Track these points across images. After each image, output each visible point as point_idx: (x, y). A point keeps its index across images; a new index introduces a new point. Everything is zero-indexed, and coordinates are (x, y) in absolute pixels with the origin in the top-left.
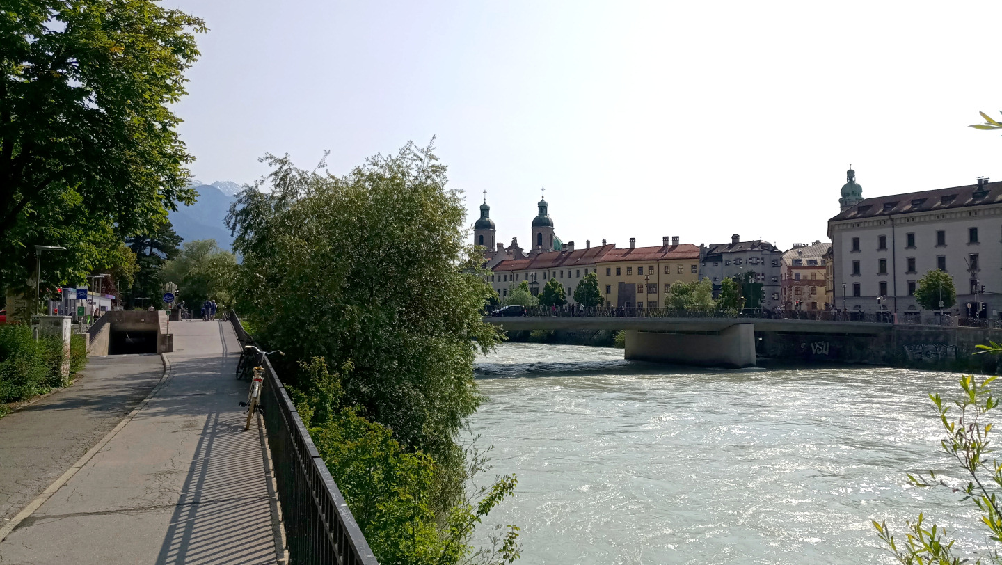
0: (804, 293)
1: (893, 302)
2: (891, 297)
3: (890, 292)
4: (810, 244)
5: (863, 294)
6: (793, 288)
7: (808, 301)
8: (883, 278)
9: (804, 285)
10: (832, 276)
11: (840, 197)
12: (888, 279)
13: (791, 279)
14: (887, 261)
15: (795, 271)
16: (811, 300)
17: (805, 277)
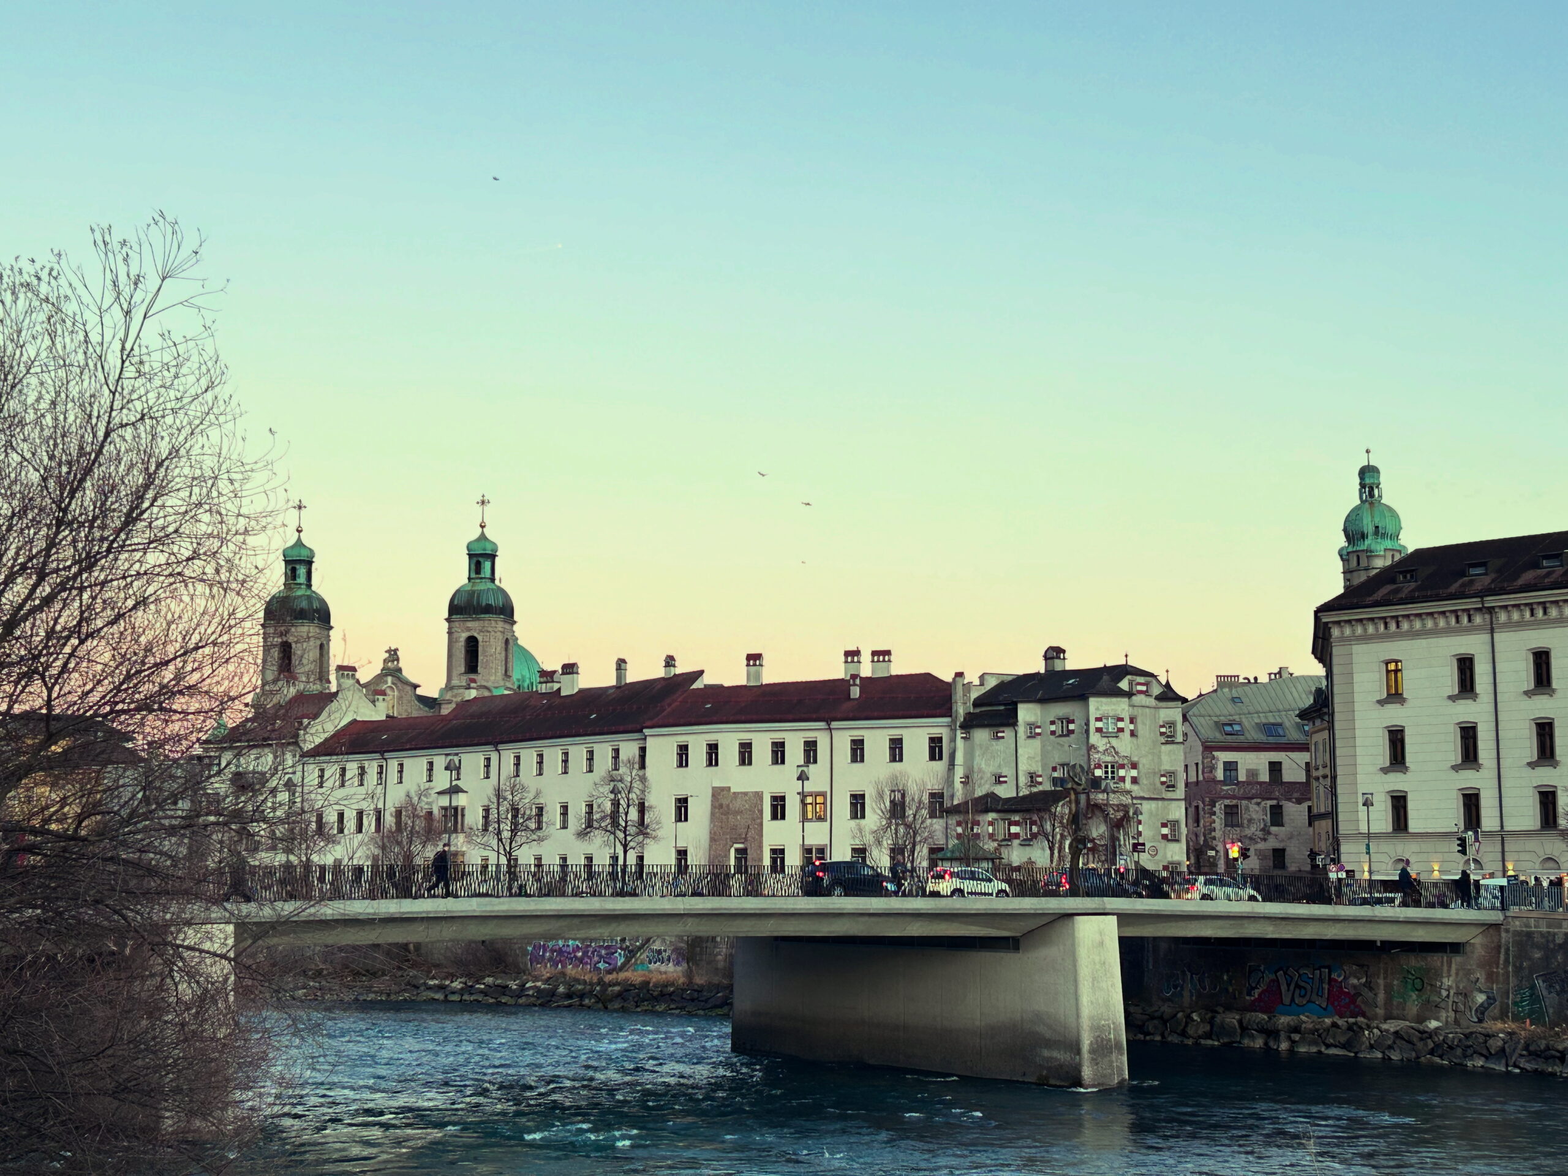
0: (1250, 821)
1: (1499, 848)
2: (1490, 834)
3: (1489, 821)
4: (1264, 679)
5: (1414, 825)
6: (1219, 808)
7: (1261, 846)
8: (1469, 779)
9: (1250, 799)
10: (1327, 771)
11: (1342, 541)
12: (1481, 780)
13: (1214, 781)
14: (1480, 728)
15: (1223, 757)
16: (1272, 843)
17: (1252, 773)
